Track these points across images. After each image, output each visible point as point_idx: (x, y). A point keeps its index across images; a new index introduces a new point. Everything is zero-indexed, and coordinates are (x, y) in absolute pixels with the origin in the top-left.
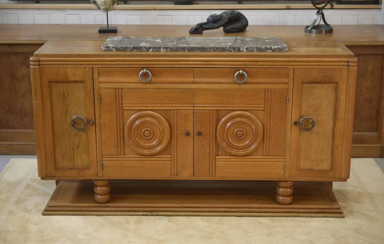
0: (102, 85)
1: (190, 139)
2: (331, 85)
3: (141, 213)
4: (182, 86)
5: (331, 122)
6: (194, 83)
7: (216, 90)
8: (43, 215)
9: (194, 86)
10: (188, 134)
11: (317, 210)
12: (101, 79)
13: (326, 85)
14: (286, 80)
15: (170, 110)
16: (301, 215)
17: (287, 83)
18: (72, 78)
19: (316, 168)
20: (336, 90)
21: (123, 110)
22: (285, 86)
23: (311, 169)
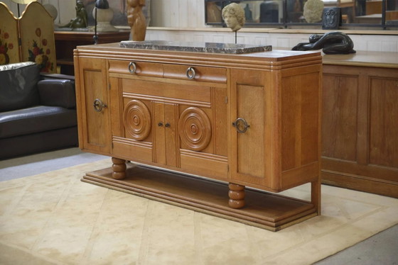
0: (111, 75)
1: (162, 129)
2: (260, 88)
3: (134, 192)
4: (156, 79)
5: (262, 127)
6: (163, 77)
7: (178, 85)
8: (82, 181)
9: (163, 80)
10: (160, 125)
11: (255, 219)
12: (111, 70)
13: (257, 88)
14: (224, 80)
15: (150, 101)
16: (241, 220)
17: (226, 83)
18: (95, 67)
19: (253, 174)
20: (264, 93)
21: (123, 98)
22: (225, 86)
23: (249, 174)
